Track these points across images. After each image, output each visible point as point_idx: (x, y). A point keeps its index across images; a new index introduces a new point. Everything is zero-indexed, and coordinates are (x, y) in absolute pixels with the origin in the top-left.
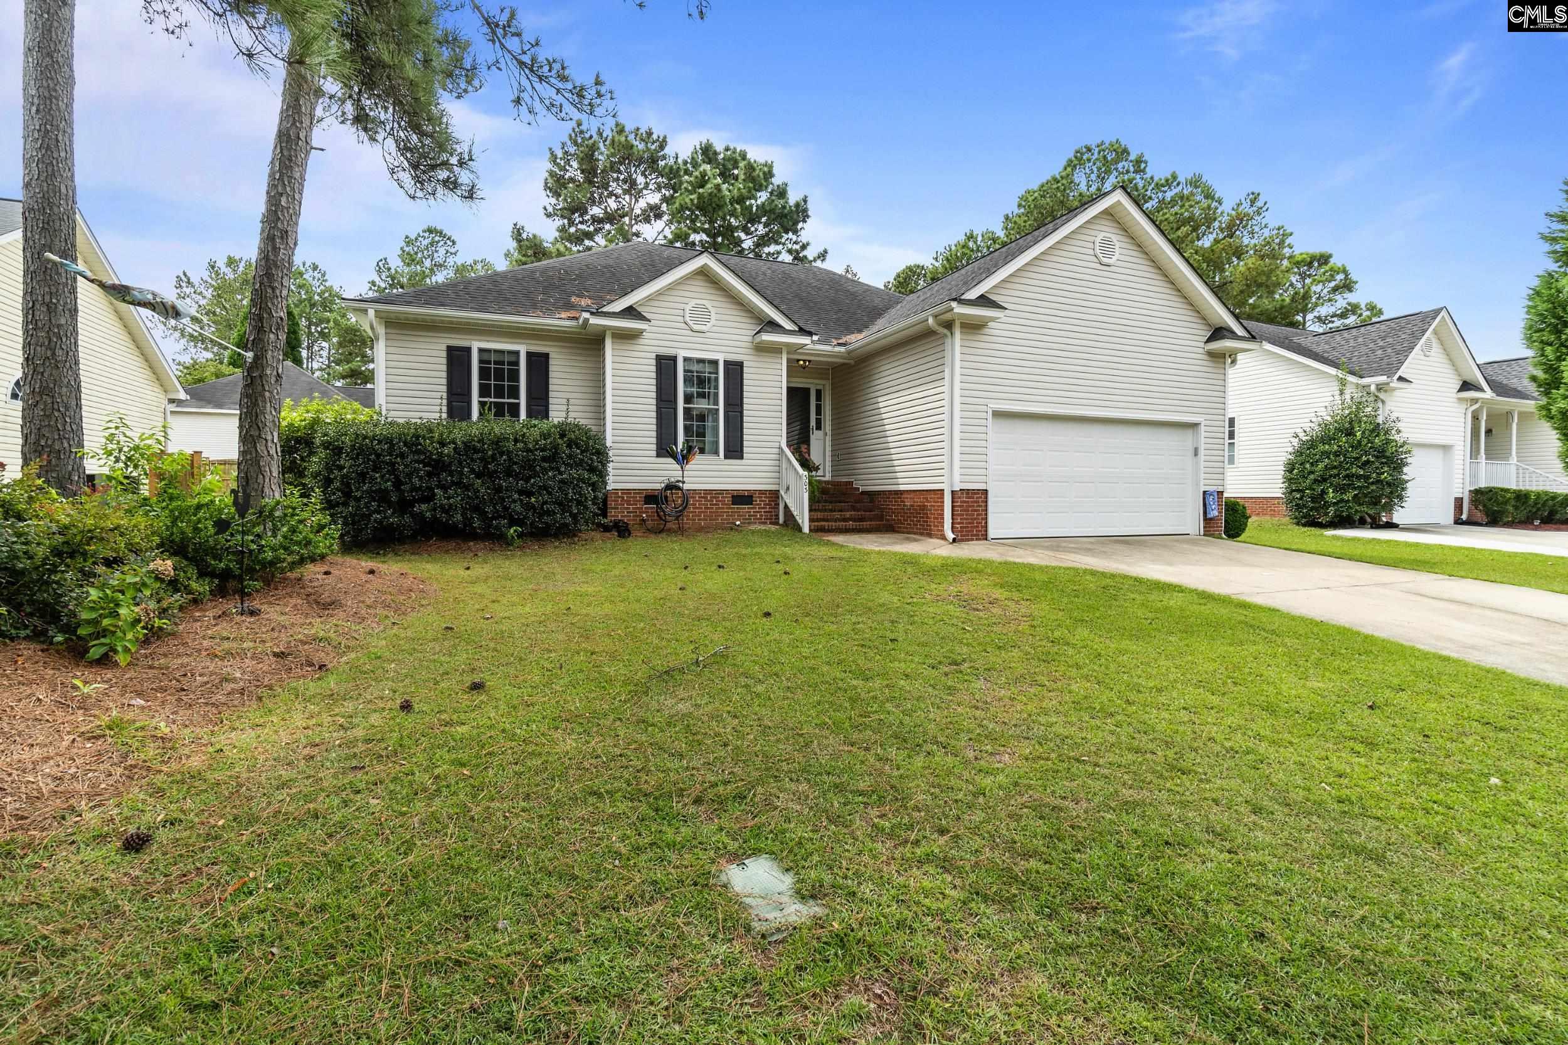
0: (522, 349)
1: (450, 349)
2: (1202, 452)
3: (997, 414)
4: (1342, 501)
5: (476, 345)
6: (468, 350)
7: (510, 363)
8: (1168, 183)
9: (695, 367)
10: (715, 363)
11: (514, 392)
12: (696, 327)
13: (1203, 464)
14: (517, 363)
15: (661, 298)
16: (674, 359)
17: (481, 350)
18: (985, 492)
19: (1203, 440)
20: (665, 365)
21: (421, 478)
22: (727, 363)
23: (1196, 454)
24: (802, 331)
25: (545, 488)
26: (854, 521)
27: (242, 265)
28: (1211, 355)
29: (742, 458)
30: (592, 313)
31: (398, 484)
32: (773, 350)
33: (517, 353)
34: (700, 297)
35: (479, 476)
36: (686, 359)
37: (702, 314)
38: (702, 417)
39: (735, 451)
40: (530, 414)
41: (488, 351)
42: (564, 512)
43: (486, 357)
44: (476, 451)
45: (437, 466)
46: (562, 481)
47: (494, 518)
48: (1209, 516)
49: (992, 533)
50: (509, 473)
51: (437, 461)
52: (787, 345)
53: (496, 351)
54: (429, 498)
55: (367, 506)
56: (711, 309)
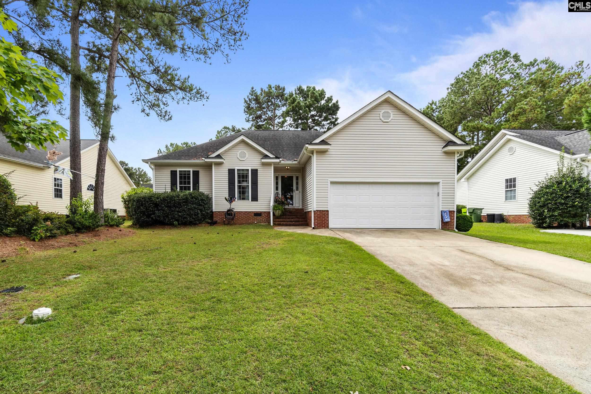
0: (191, 170)
1: (172, 171)
2: (441, 194)
3: (332, 183)
4: (553, 215)
5: (178, 170)
6: (176, 171)
7: (188, 174)
8: (532, 64)
9: (241, 172)
10: (248, 170)
11: (189, 183)
12: (241, 159)
13: (441, 199)
14: (190, 174)
15: (230, 151)
16: (234, 170)
17: (180, 171)
18: (328, 211)
19: (441, 189)
20: (231, 172)
21: (152, 208)
22: (252, 170)
23: (438, 196)
24: (277, 158)
25: (184, 210)
26: (295, 222)
27: (175, 145)
28: (446, 153)
29: (257, 201)
30: (205, 158)
31: (147, 209)
32: (269, 164)
33: (190, 171)
34: (242, 150)
35: (166, 207)
36: (238, 170)
37: (243, 155)
38: (243, 188)
39: (255, 198)
40: (193, 189)
41: (182, 171)
42: (190, 217)
43: (181, 173)
44: (166, 200)
45: (156, 205)
46: (189, 209)
47: (171, 219)
48: (444, 221)
49: (330, 226)
50: (174, 206)
51: (156, 203)
52: (273, 162)
53: (184, 171)
54: (154, 214)
55: (140, 215)
56: (246, 153)
